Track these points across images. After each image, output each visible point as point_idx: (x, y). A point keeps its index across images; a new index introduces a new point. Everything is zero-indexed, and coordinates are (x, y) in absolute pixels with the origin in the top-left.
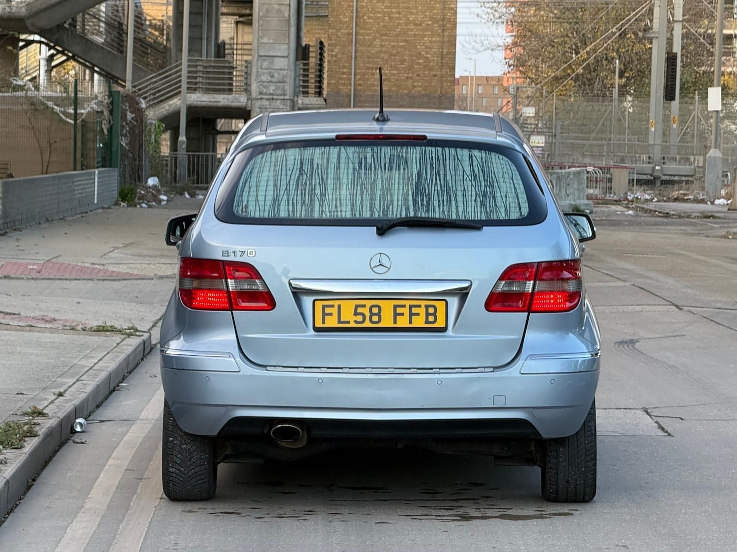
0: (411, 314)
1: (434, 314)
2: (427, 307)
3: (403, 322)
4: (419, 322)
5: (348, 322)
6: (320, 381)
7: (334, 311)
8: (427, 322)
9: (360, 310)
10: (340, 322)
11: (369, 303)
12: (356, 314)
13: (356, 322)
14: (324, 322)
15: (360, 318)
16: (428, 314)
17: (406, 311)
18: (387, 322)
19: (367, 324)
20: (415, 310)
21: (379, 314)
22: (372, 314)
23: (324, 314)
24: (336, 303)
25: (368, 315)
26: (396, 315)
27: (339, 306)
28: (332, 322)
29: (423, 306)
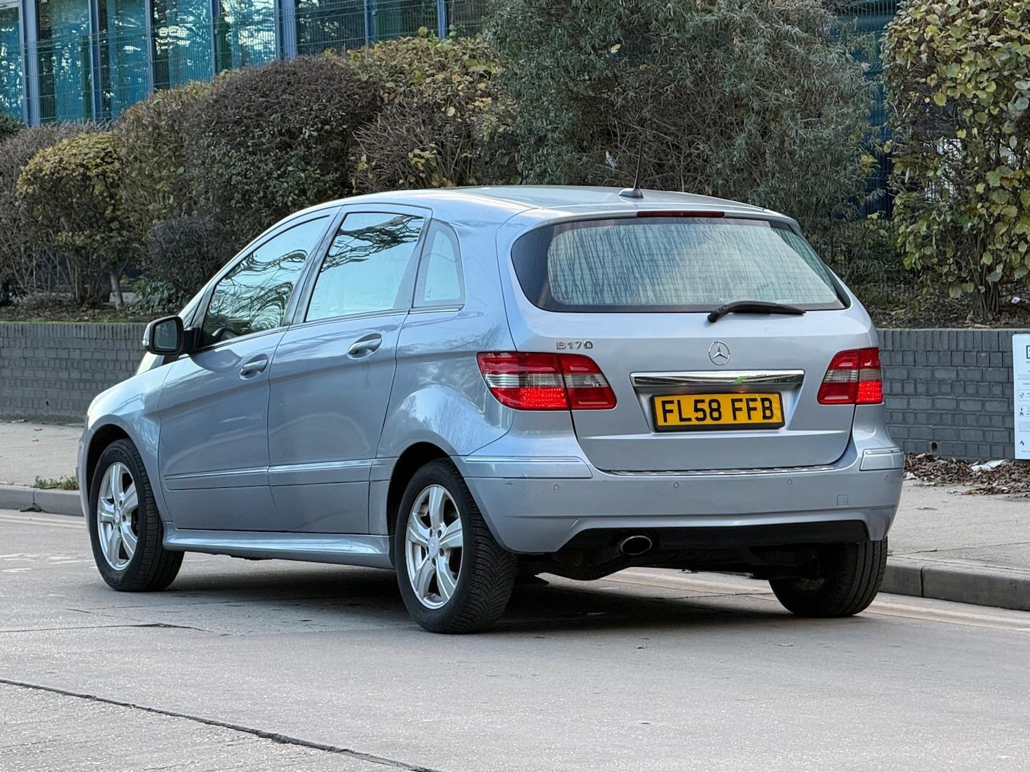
0: (750, 409)
1: (770, 408)
2: (763, 400)
3: (742, 418)
4: (757, 417)
5: (689, 420)
6: (676, 485)
7: (674, 407)
8: (765, 417)
9: (700, 406)
10: (682, 419)
11: (707, 398)
12: (697, 410)
13: (697, 419)
14: (665, 420)
15: (700, 415)
16: (764, 409)
17: (743, 405)
18: (727, 419)
19: (708, 421)
20: (752, 405)
21: (718, 410)
22: (712, 410)
23: (665, 412)
24: (675, 399)
25: (708, 411)
26: (735, 410)
27: (679, 402)
28: (673, 420)
29: (759, 399)
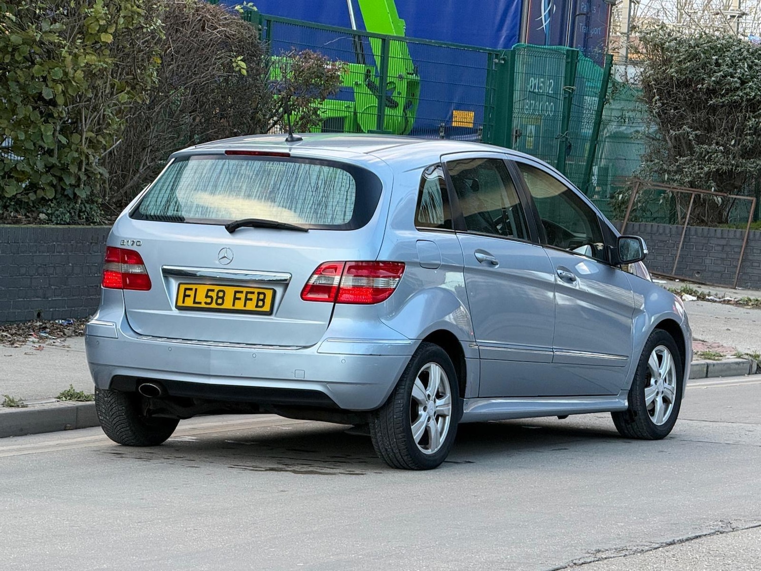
0: (247, 299)
1: (263, 300)
2: (259, 293)
3: (239, 305)
4: (251, 306)
5: (200, 303)
7: (192, 293)
8: (257, 306)
9: (210, 294)
10: (195, 302)
11: (217, 288)
12: (207, 296)
13: (206, 303)
14: (183, 302)
15: (209, 300)
16: (258, 300)
17: (243, 296)
18: (228, 305)
19: (214, 306)
20: (249, 296)
21: (223, 298)
22: (218, 297)
23: (185, 296)
24: (194, 287)
25: (215, 298)
26: (235, 298)
27: (196, 289)
28: (189, 302)
29: (256, 293)
